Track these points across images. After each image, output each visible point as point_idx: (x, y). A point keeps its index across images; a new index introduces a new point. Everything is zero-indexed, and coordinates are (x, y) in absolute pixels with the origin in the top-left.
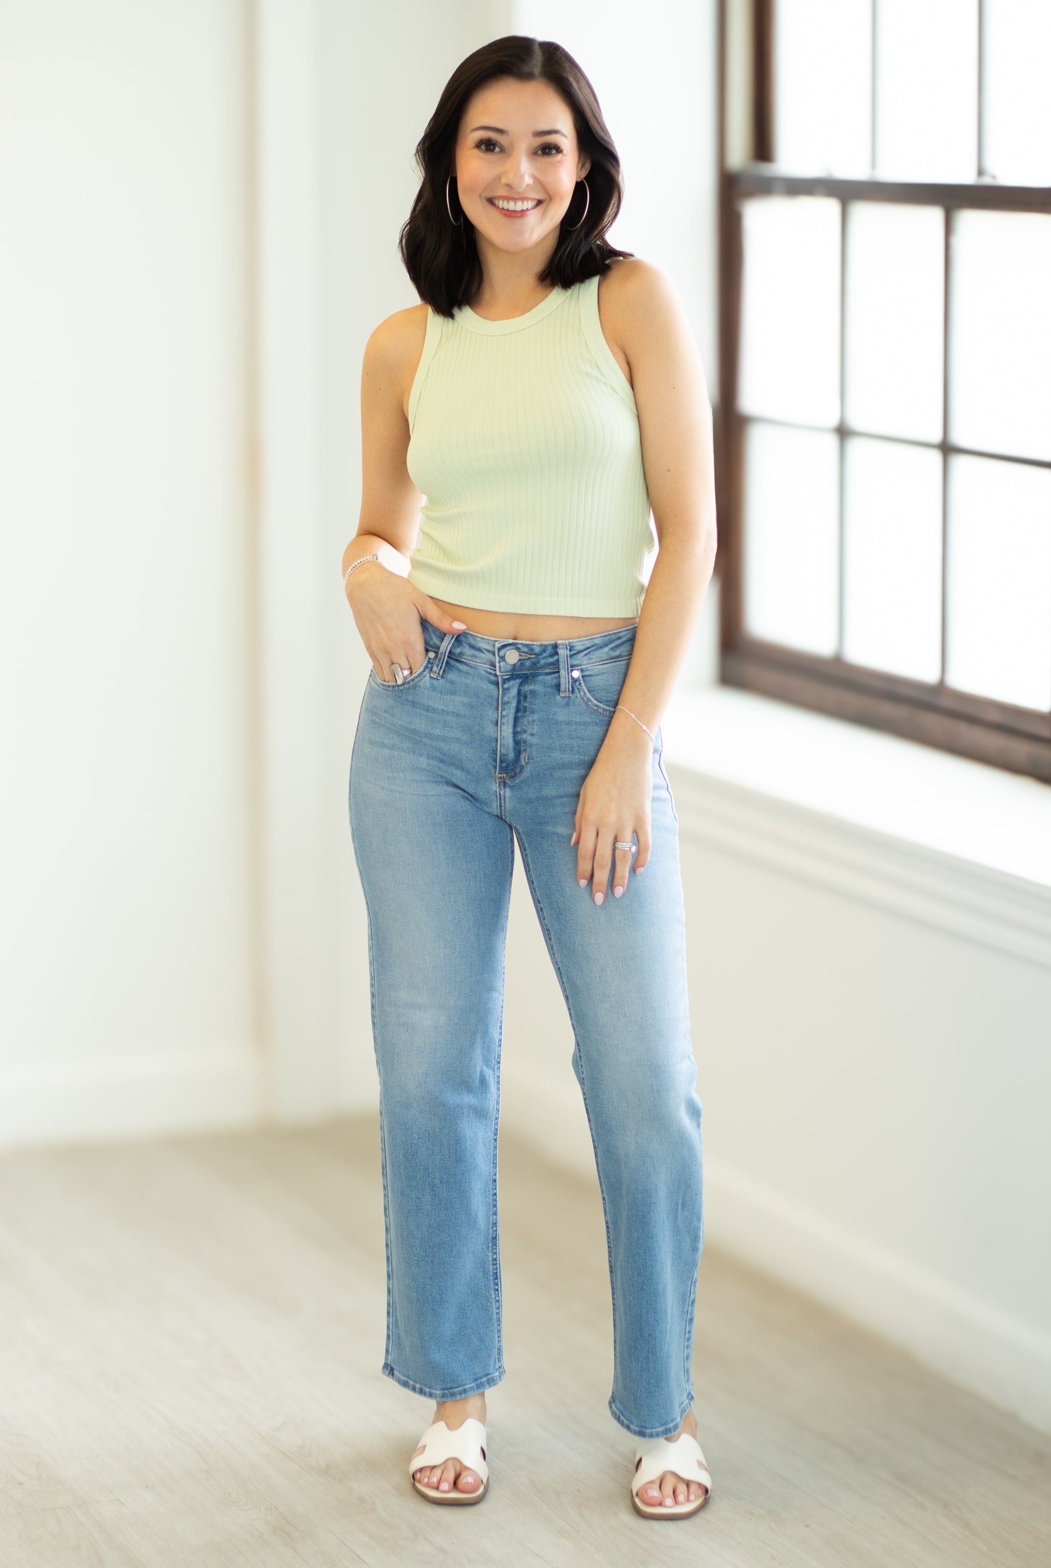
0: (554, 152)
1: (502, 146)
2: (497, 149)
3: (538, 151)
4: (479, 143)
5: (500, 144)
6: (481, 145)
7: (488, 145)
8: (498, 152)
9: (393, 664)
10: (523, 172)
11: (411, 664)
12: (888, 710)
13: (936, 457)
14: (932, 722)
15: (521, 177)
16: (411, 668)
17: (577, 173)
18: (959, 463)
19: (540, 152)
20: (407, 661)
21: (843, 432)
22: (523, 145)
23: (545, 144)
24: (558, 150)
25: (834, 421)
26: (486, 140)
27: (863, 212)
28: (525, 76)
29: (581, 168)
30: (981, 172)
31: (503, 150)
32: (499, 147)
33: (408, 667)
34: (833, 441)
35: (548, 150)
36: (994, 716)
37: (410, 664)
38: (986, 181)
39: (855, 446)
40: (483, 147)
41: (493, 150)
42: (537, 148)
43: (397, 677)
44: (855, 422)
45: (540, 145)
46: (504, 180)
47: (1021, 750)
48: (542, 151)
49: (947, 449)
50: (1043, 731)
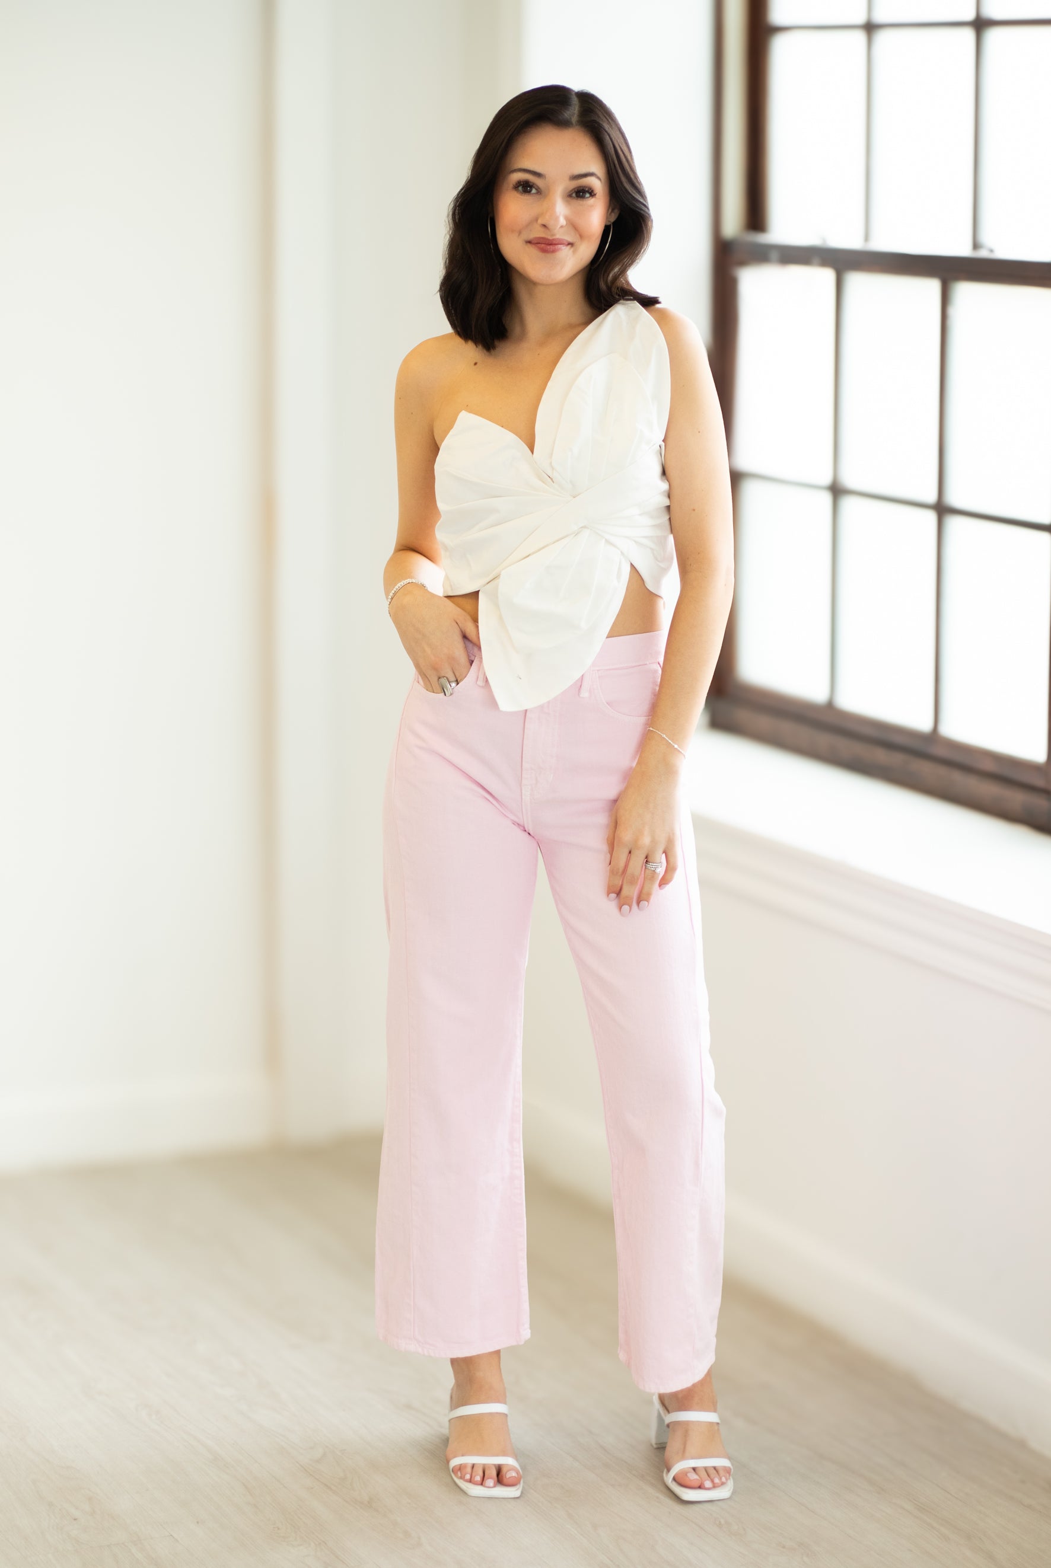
0: (588, 195)
1: (539, 188)
2: (534, 191)
3: (572, 194)
4: (516, 184)
5: (538, 186)
6: (518, 186)
7: (525, 187)
8: (533, 194)
9: (439, 678)
10: (558, 214)
11: (457, 676)
12: (881, 756)
13: (930, 518)
14: (926, 769)
15: (557, 219)
16: (457, 681)
17: (607, 218)
18: (954, 523)
19: (574, 195)
20: (453, 675)
21: (837, 491)
22: (560, 188)
23: (580, 187)
24: (592, 193)
25: (827, 479)
26: (523, 182)
27: (858, 282)
28: (563, 124)
29: (611, 213)
30: (976, 246)
31: (539, 192)
32: (536, 189)
33: (454, 679)
34: (827, 498)
35: (581, 193)
36: (989, 766)
37: (455, 676)
38: (983, 254)
39: (848, 504)
40: (520, 188)
41: (530, 192)
42: (571, 191)
43: (445, 690)
44: (849, 480)
45: (574, 189)
46: (540, 221)
47: (1017, 799)
48: (576, 194)
49: (942, 510)
50: (1039, 782)
